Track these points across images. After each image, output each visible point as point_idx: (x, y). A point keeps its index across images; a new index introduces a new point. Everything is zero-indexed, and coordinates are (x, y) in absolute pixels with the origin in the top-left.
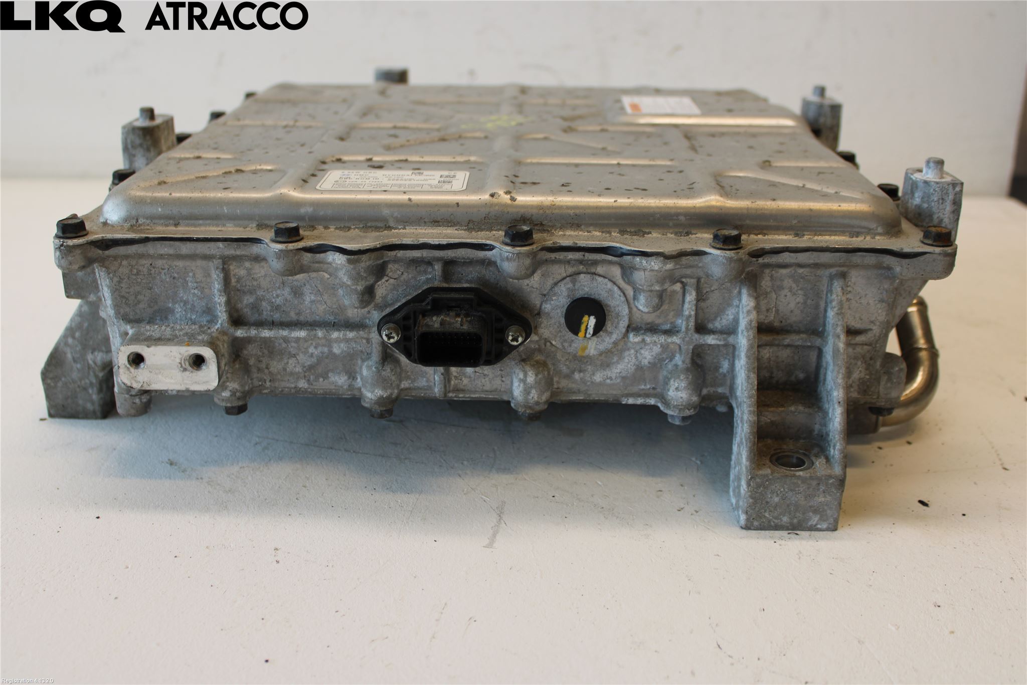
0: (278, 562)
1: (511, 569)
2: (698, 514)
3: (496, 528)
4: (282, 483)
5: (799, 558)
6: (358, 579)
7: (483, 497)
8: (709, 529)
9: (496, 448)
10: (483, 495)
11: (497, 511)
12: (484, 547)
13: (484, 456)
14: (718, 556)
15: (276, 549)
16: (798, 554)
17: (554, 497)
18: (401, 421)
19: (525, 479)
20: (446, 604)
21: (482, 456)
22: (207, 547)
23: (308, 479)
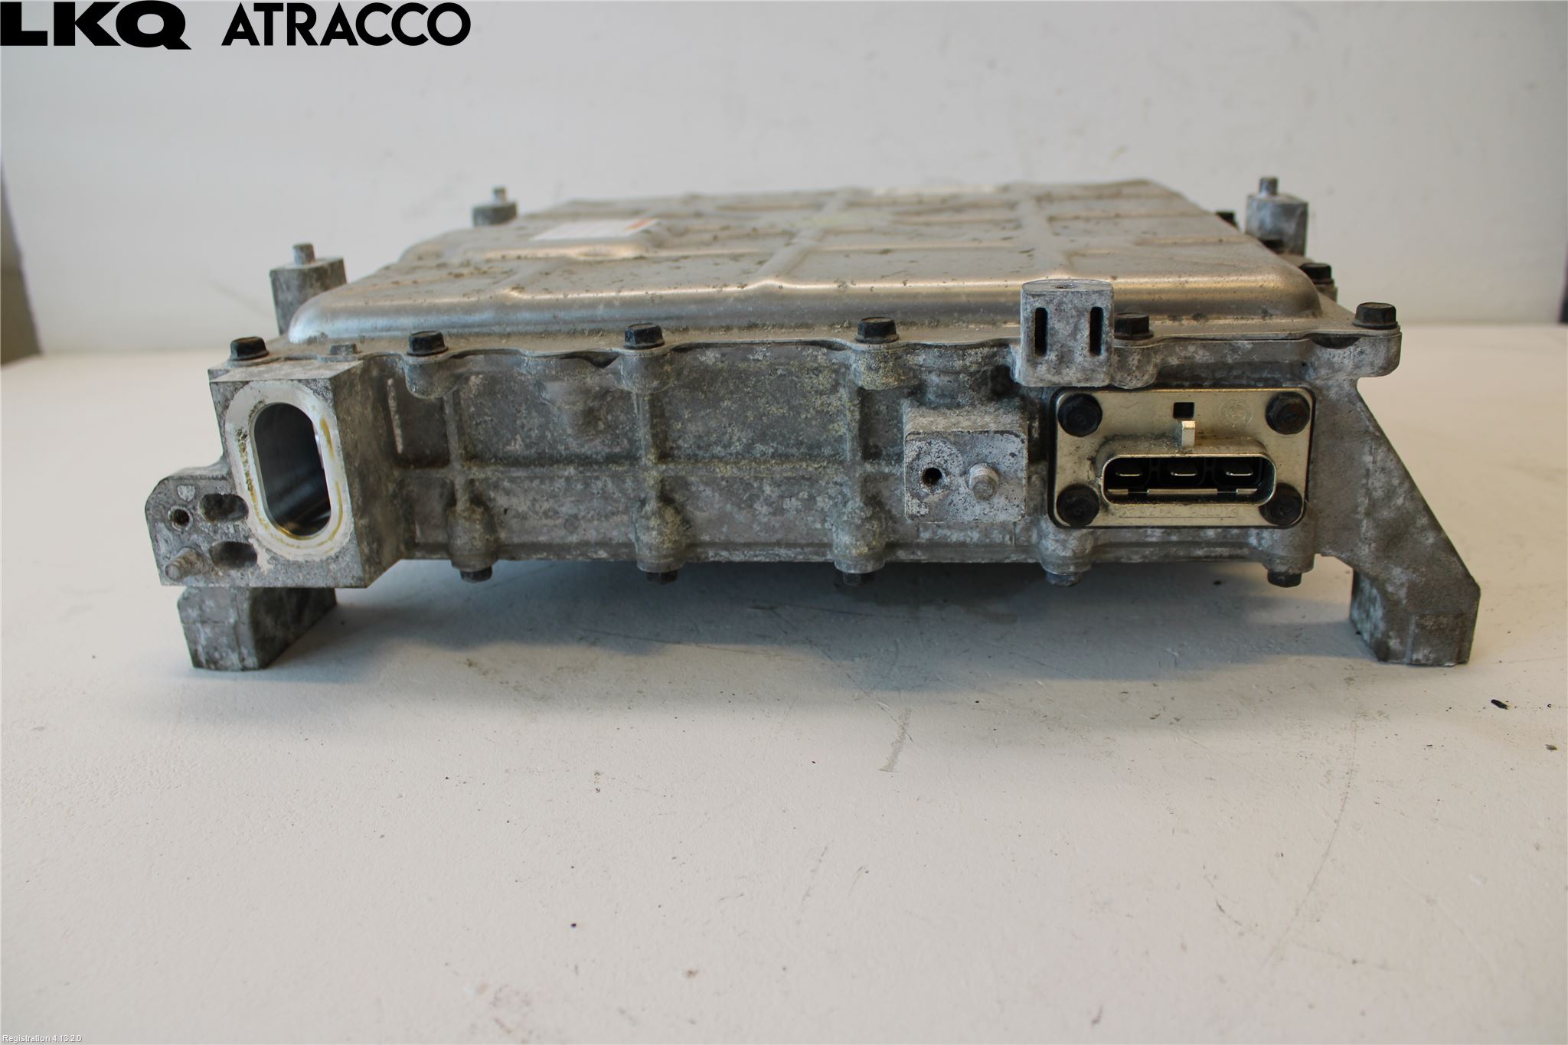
0: (598, 790)
1: (918, 800)
2: (1179, 723)
3: (899, 744)
4: (612, 687)
5: (1328, 782)
6: (706, 813)
7: (880, 703)
8: (1196, 743)
9: (898, 640)
10: (880, 701)
11: (898, 721)
12: (881, 770)
13: (882, 650)
14: (1211, 779)
15: (597, 774)
16: (1325, 776)
17: (977, 702)
18: (772, 608)
19: (938, 680)
20: (826, 848)
21: (879, 650)
22: (507, 771)
23: (645, 682)
